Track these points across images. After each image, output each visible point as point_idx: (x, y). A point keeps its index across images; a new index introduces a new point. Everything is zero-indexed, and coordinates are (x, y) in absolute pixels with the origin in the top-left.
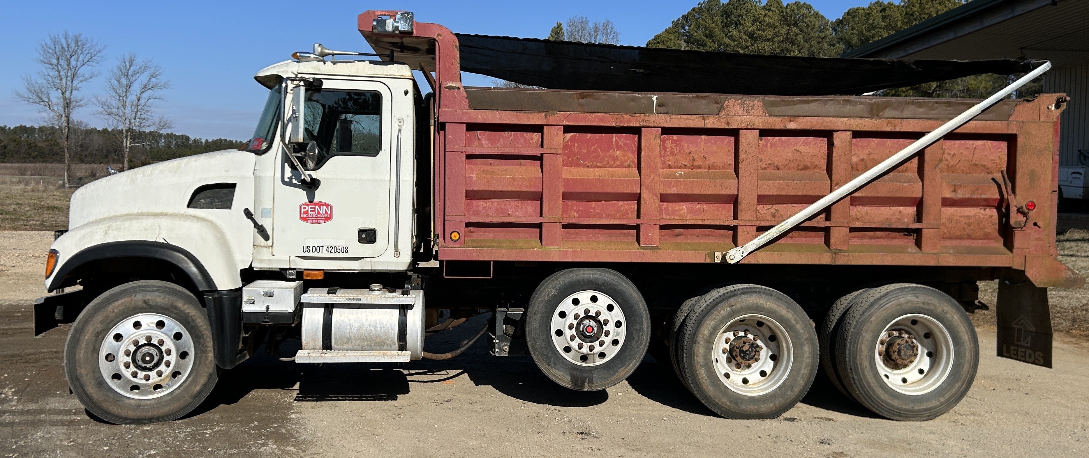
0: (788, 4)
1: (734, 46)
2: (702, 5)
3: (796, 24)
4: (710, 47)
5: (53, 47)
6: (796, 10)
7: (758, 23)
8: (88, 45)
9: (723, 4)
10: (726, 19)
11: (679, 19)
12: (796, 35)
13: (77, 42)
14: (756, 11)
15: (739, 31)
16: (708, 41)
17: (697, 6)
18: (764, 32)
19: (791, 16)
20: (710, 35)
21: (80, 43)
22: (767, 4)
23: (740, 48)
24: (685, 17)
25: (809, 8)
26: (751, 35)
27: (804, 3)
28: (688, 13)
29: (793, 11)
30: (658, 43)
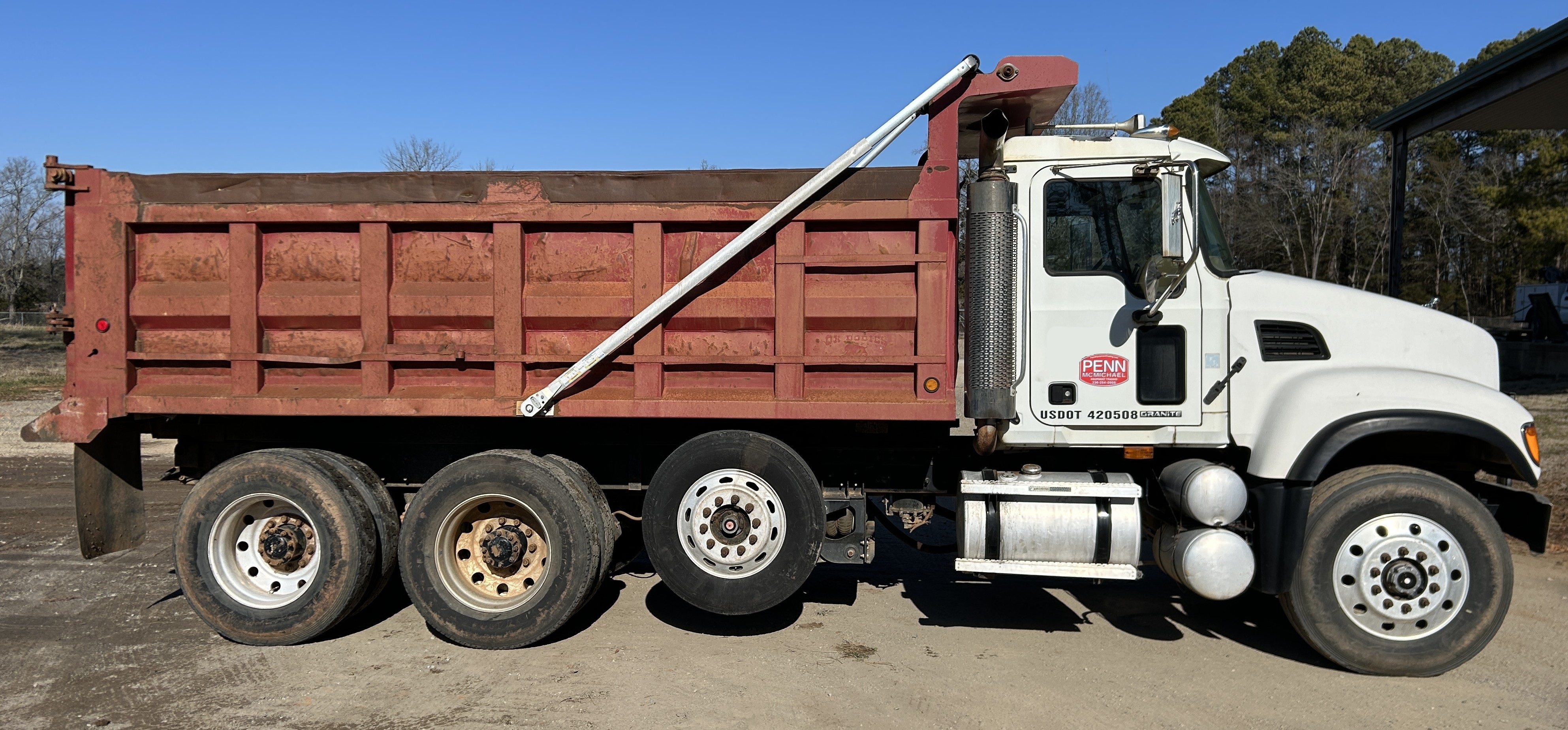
0: (1380, 44)
1: (1294, 111)
2: (1249, 52)
3: (1391, 73)
4: (1259, 113)
5: (399, 157)
6: (1392, 52)
7: (1331, 74)
8: (439, 153)
9: (1282, 50)
10: (1285, 70)
11: (1215, 74)
12: (1390, 88)
13: (426, 150)
14: (1330, 56)
15: (1303, 88)
16: (1256, 105)
17: (1242, 54)
18: (1340, 86)
19: (1383, 62)
20: (1259, 96)
21: (430, 151)
22: (1349, 46)
23: (1304, 112)
24: (1224, 71)
25: (1413, 47)
26: (1321, 93)
27: (1406, 41)
28: (1229, 65)
29: (1387, 53)
30: (1178, 110)
